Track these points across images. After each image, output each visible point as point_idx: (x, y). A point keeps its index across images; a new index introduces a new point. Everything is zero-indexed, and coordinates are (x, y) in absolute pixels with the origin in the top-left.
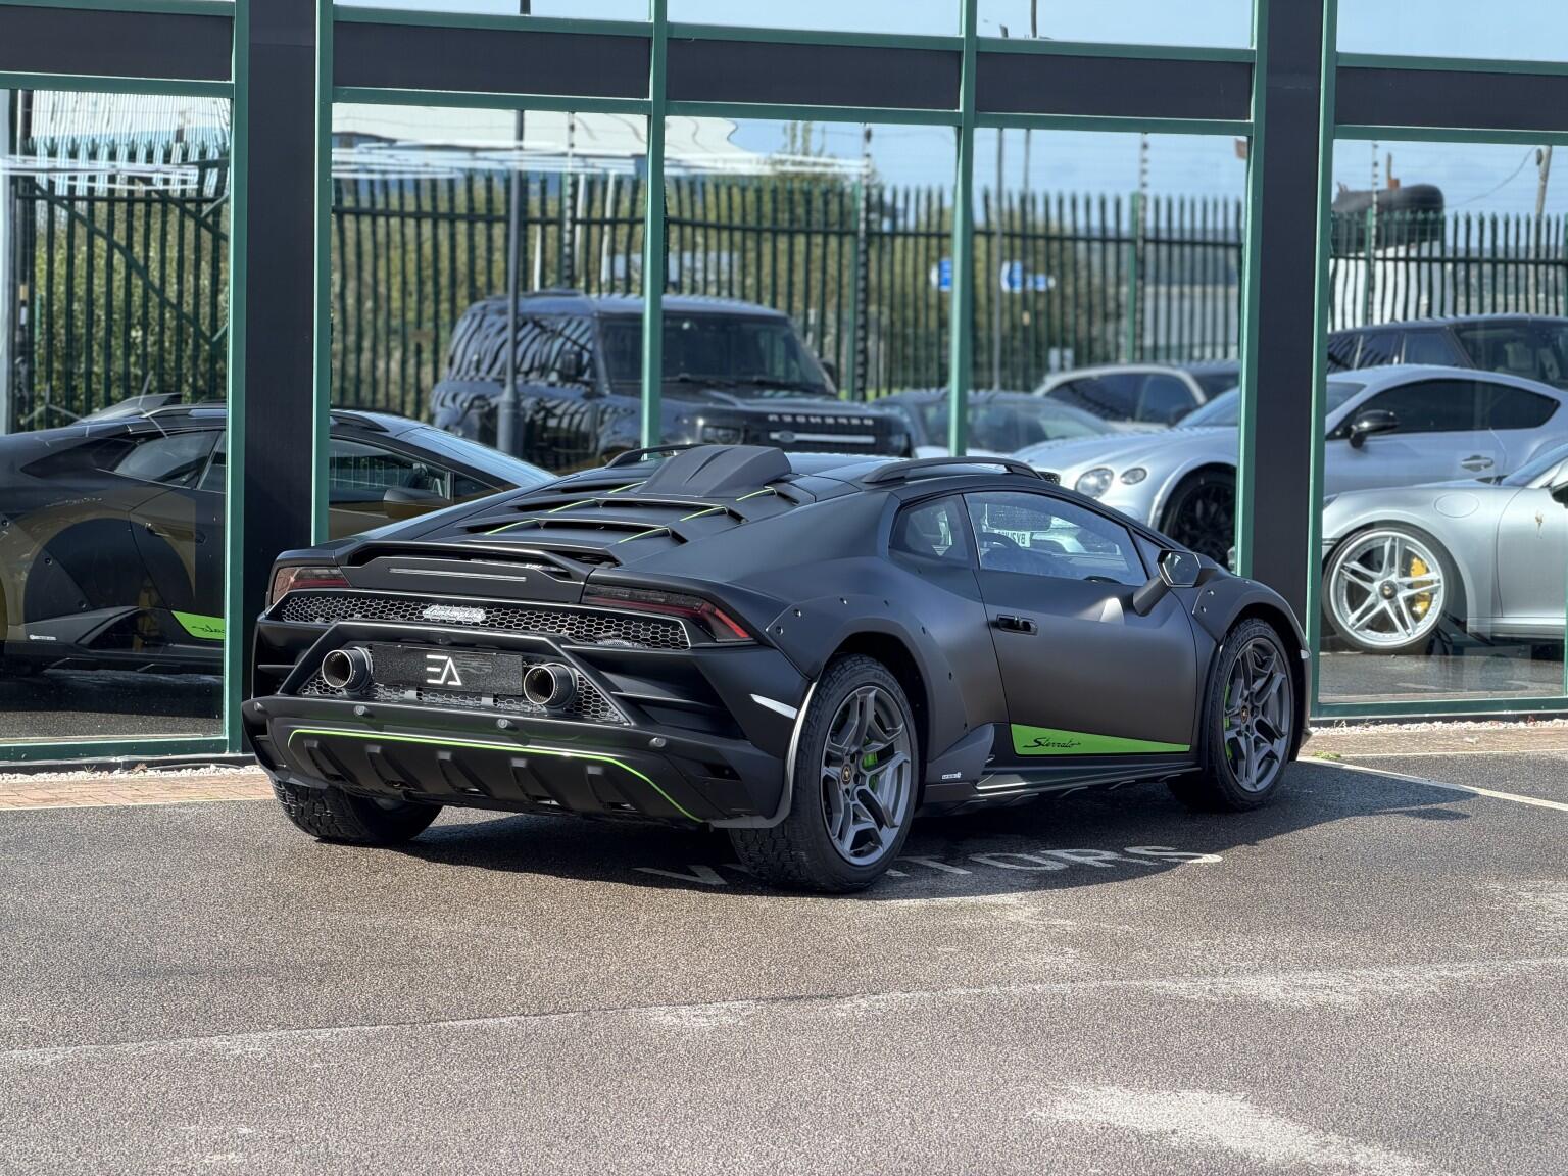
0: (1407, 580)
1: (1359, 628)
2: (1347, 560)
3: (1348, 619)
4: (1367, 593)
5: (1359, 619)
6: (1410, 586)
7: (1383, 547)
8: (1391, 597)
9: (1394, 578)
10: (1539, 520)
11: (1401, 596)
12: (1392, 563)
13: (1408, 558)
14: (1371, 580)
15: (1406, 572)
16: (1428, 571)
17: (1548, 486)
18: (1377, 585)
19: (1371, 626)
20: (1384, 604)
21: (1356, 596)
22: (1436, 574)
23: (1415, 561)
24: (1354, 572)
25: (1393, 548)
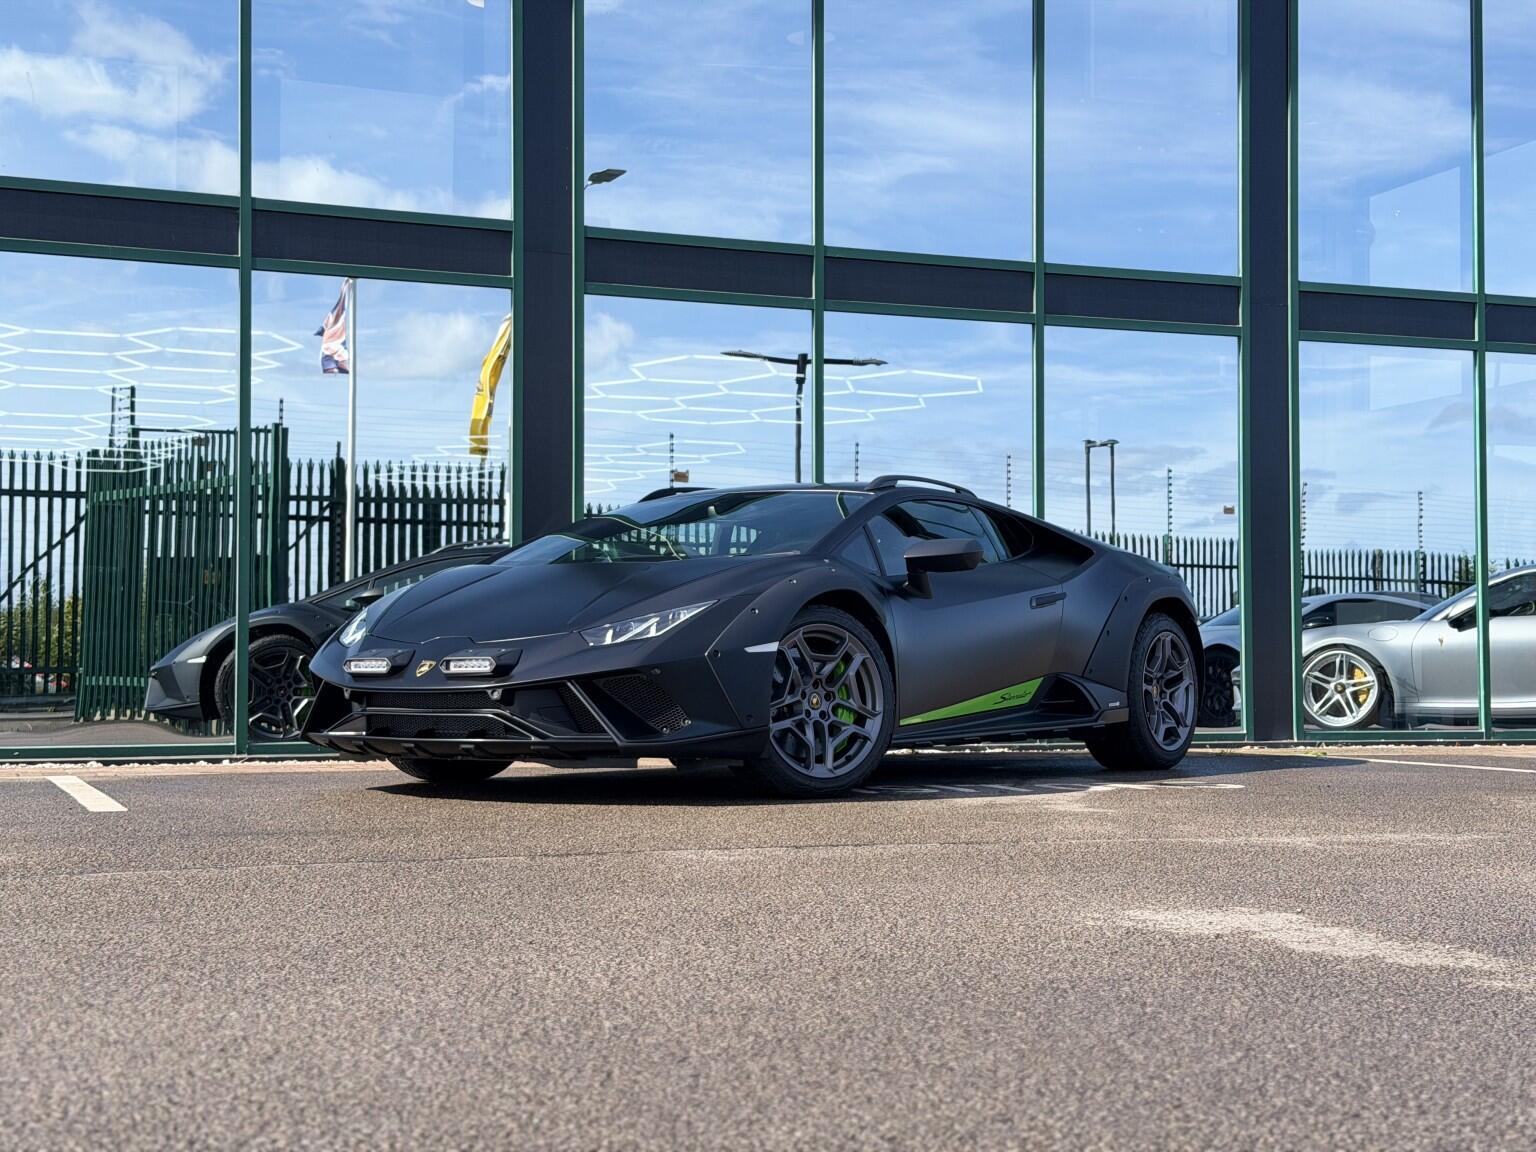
0: (1352, 682)
1: (1322, 714)
2: (1310, 670)
3: (1314, 708)
4: (1326, 690)
5: (1321, 707)
6: (1354, 685)
7: (1334, 663)
8: (1342, 692)
9: (1344, 681)
10: (1441, 641)
11: (1349, 691)
12: (1341, 672)
13: (1352, 669)
14: (1328, 682)
15: (1351, 676)
16: (1367, 677)
17: (1446, 618)
18: (1332, 685)
19: (1328, 713)
20: (1338, 697)
21: (1319, 692)
22: (1371, 677)
23: (1357, 670)
24: (1316, 678)
25: (1341, 662)
